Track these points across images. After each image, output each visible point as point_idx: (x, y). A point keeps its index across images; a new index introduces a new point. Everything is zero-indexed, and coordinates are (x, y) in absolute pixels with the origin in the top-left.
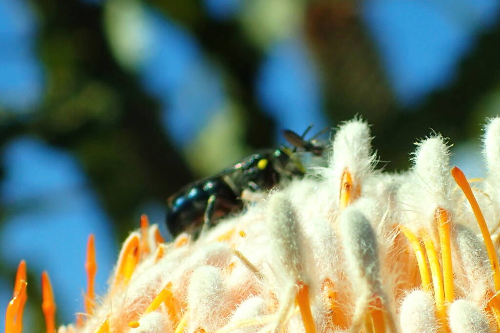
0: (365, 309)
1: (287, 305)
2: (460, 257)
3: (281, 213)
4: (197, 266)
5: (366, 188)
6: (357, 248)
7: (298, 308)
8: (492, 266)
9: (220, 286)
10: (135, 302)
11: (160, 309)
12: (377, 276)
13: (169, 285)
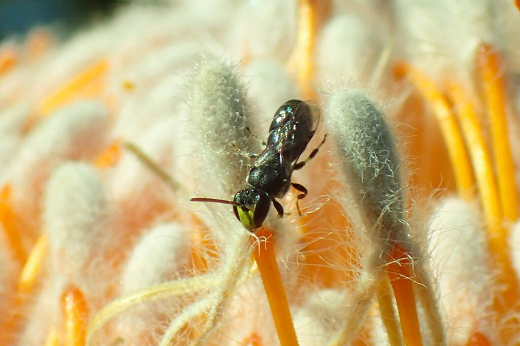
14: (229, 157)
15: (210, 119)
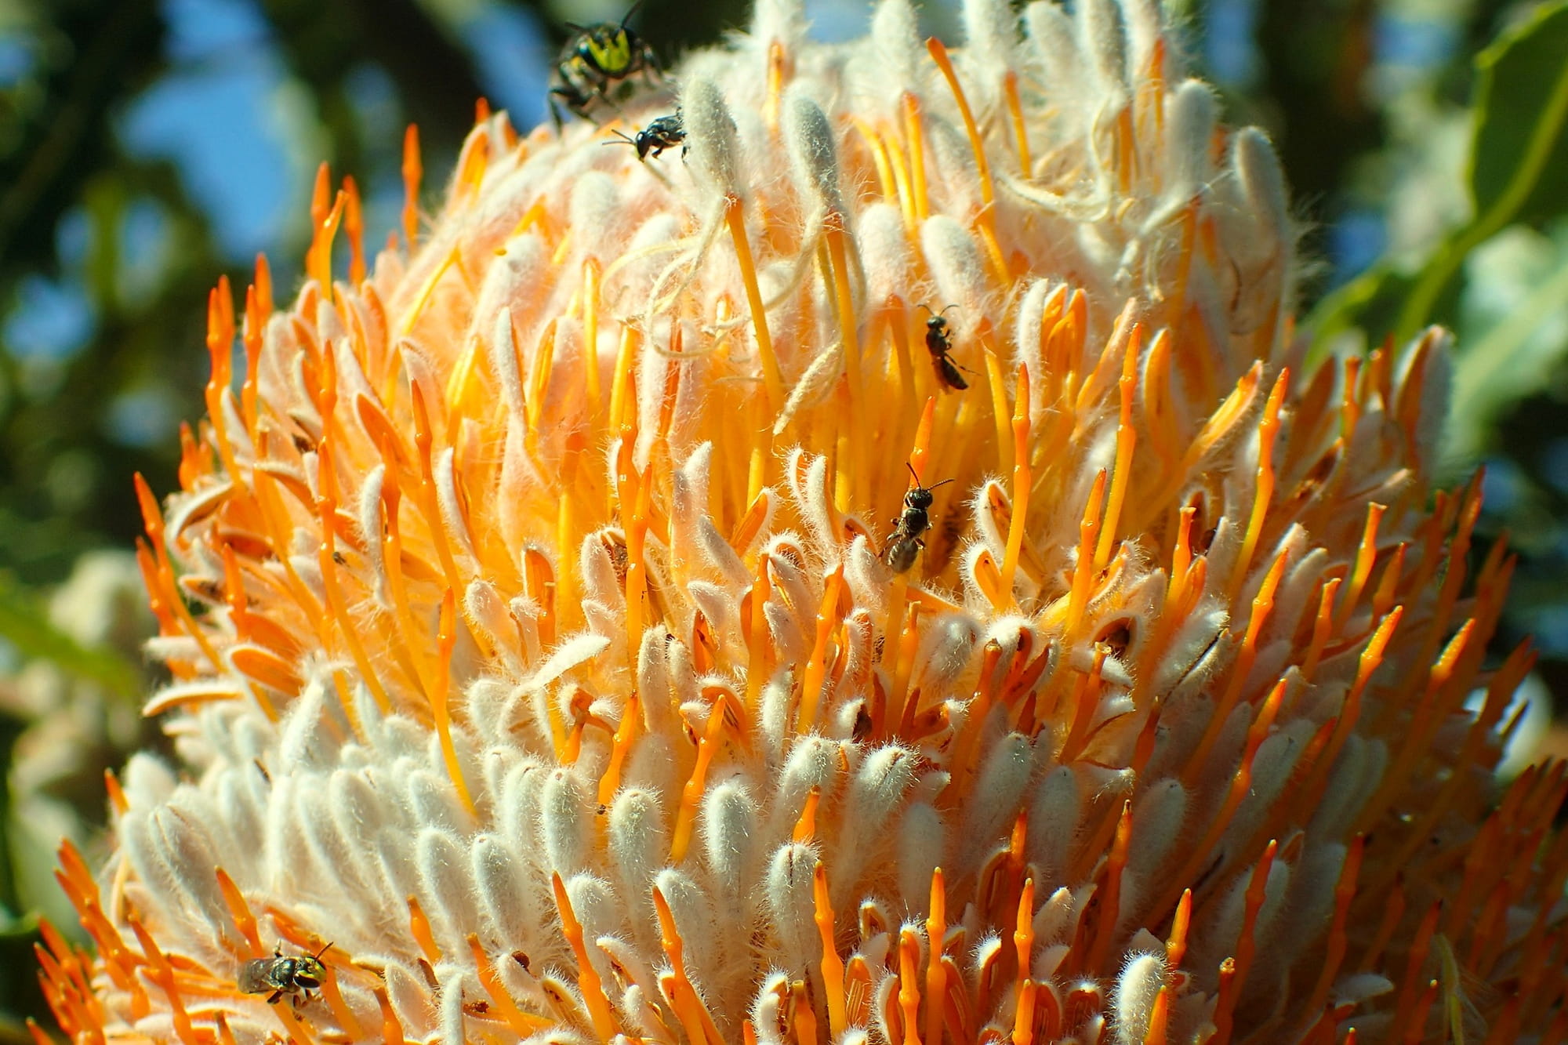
0: (819, 230)
1: (714, 224)
2: (934, 158)
3: (705, 102)
4: (580, 172)
5: (800, 63)
6: (808, 148)
7: (728, 228)
8: (978, 170)
9: (615, 198)
10: (496, 220)
11: (530, 231)
12: (834, 186)
13: (542, 198)
14: (710, 142)
15: (698, 115)
